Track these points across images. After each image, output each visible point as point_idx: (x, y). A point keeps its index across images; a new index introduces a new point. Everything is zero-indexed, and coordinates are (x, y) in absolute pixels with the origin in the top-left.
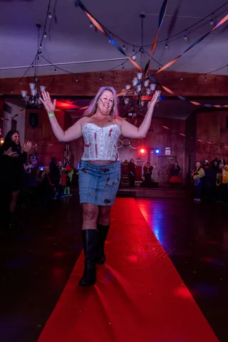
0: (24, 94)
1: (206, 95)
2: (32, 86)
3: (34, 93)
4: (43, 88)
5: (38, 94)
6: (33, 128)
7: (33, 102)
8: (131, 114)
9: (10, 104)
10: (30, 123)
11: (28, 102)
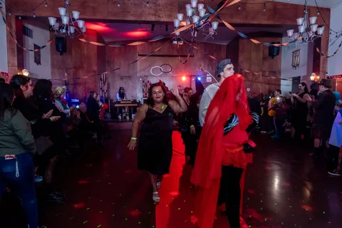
0: (52, 21)
1: (256, 22)
2: (62, 11)
3: (65, 20)
4: (76, 15)
5: (70, 21)
6: (61, 54)
7: (64, 31)
8: (175, 42)
9: (30, 27)
10: (57, 49)
11: (58, 31)
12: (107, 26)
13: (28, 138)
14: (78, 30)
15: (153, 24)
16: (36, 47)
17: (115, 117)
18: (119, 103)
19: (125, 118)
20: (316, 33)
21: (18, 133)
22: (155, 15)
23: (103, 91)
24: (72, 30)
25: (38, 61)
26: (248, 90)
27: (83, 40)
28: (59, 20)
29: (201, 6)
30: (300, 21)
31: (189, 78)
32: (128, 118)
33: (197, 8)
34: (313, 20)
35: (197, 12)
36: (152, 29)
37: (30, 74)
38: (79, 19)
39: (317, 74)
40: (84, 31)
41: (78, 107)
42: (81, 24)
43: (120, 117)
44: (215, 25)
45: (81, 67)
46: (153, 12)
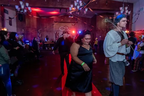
0: (17, 7)
2: (21, 3)
3: (23, 7)
4: (27, 4)
5: (25, 7)
7: (22, 11)
8: (70, 17)
9: (7, 9)
10: (19, 19)
11: (19, 11)
12: (41, 9)
13: (7, 57)
14: (28, 11)
15: (61, 9)
16: (10, 18)
17: (44, 48)
18: (46, 42)
19: (49, 49)
20: (127, 13)
21: (3, 55)
22: (61, 5)
23: (39, 37)
24: (26, 11)
25: (11, 24)
26: (100, 37)
27: (30, 15)
28: (20, 6)
29: (80, 2)
30: (121, 8)
31: (76, 32)
32: (50, 49)
33: (79, 2)
34: (126, 8)
35: (79, 4)
36: (60, 11)
37: (7, 30)
38: (29, 6)
39: (128, 30)
40: (31, 11)
41: (28, 44)
42: (29, 8)
43: (47, 48)
44: (86, 10)
45: (30, 27)
46: (61, 4)
